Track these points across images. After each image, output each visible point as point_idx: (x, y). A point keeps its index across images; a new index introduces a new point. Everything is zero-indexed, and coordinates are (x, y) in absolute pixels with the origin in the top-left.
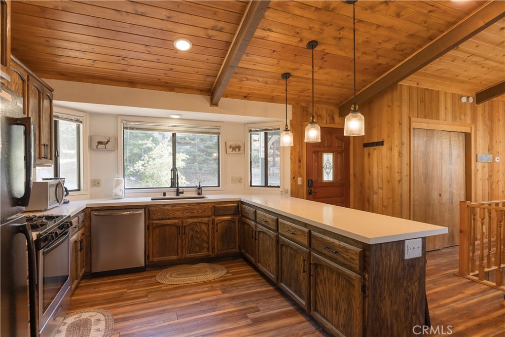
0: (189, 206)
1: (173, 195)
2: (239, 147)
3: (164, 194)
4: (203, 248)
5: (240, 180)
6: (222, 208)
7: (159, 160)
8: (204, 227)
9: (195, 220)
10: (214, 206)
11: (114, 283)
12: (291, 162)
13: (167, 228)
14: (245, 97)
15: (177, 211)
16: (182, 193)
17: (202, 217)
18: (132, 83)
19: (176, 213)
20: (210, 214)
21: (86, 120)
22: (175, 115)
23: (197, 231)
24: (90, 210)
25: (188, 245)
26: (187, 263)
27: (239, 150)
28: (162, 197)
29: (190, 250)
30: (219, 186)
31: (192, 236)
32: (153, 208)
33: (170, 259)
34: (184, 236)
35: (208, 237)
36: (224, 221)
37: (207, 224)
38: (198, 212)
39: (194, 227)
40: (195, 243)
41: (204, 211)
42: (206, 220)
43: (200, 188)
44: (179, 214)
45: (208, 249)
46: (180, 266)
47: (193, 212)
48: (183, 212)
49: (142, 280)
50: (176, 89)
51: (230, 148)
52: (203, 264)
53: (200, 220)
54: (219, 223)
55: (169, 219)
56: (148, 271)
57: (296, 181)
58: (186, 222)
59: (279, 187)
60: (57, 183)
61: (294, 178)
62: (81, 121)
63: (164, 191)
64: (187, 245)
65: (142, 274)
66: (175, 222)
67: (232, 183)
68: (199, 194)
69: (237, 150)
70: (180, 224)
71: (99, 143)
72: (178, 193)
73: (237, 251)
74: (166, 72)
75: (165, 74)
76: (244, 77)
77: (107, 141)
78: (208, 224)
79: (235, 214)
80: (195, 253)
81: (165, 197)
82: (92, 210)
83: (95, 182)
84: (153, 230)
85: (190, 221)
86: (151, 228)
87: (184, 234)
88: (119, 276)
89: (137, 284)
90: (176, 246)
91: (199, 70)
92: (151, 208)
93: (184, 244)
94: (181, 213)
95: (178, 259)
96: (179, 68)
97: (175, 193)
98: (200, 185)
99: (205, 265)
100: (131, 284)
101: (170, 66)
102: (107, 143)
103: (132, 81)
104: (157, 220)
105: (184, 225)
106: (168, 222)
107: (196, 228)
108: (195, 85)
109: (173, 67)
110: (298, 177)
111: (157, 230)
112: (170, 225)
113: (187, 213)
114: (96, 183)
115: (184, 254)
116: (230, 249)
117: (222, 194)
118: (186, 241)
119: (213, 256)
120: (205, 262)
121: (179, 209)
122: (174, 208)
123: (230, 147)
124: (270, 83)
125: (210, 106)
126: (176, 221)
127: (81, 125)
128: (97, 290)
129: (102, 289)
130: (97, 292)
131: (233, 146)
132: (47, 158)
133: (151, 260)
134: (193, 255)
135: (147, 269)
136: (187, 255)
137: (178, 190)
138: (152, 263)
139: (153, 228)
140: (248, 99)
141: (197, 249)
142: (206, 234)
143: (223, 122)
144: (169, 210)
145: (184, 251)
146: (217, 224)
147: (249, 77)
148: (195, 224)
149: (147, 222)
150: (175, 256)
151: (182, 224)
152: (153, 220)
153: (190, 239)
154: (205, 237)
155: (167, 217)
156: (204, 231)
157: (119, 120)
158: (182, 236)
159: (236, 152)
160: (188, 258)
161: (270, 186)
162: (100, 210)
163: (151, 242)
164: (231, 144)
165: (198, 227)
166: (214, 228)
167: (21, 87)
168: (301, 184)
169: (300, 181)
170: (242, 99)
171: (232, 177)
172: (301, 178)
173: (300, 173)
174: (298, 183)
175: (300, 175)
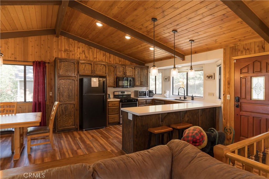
2: (212, 76)
3: (180, 98)
16: (186, 98)
21: (163, 72)
22: (179, 66)
24: (154, 100)
27: (212, 78)
28: (179, 99)
30: (203, 97)
51: (207, 77)
57: (226, 97)
61: (224, 95)
63: (180, 97)
67: (208, 96)
68: (192, 99)
69: (211, 78)
81: (180, 99)
97: (184, 98)
98: (192, 96)
110: (227, 94)
125: (182, 61)
131: (208, 76)
132: (143, 85)
140: (197, 53)
157: (170, 70)
164: (207, 75)
167: (132, 70)
168: (229, 99)
169: (228, 97)
170: (194, 54)
171: (209, 93)
172: (229, 95)
173: (229, 92)
174: (228, 99)
175: (229, 93)
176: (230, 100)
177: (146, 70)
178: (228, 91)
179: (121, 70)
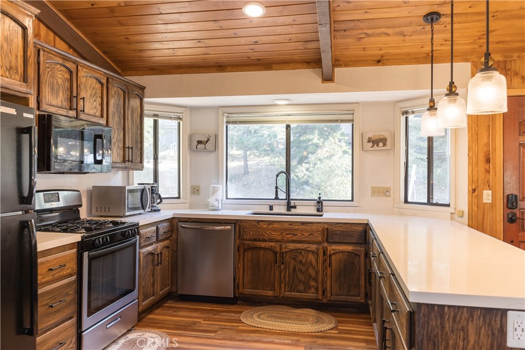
0: (291, 225)
1: (283, 210)
2: (384, 141)
3: (271, 208)
4: (310, 287)
5: (386, 192)
6: (339, 232)
7: (327, 161)
8: (311, 257)
9: (299, 246)
10: (327, 229)
11: (196, 310)
12: (469, 162)
13: (262, 252)
14: (379, 61)
15: (274, 231)
16: (295, 207)
17: (308, 242)
18: (221, 66)
19: (272, 233)
20: (320, 239)
21: (186, 116)
22: (280, 100)
23: (301, 262)
24: (177, 220)
25: (289, 279)
26: (288, 305)
27: (385, 145)
28: (268, 211)
29: (291, 287)
30: (352, 200)
31: (294, 267)
32: (245, 224)
33: (265, 294)
34: (282, 267)
35: (317, 273)
36: (342, 252)
37: (315, 253)
38: (303, 235)
39: (296, 256)
40: (298, 278)
41: (312, 234)
42: (313, 247)
43: (320, 202)
44: (276, 235)
45: (317, 289)
46: (279, 306)
47: (296, 235)
48: (282, 233)
49: (225, 314)
50: (274, 66)
51: (369, 142)
52: (309, 310)
53: (305, 246)
54: (333, 254)
55: (264, 240)
56: (239, 305)
57: (479, 197)
58: (286, 248)
59: (448, 205)
60: (143, 188)
61: (474, 191)
62: (181, 118)
63: (271, 204)
64: (287, 280)
65: (230, 307)
66: (271, 246)
67: (372, 196)
68: (318, 210)
69: (381, 144)
70: (278, 249)
71: (199, 142)
72: (289, 207)
73: (363, 301)
74: (252, 47)
75: (252, 49)
76: (361, 34)
77: (206, 139)
78: (317, 254)
79: (361, 244)
80: (298, 292)
81: (272, 212)
82: (180, 221)
83: (194, 189)
84: (244, 253)
85: (292, 246)
86: (241, 250)
87: (283, 263)
88: (206, 304)
89: (216, 317)
90: (272, 277)
91: (290, 36)
92: (242, 224)
93: (282, 277)
94: (279, 233)
95: (275, 296)
96: (264, 39)
97: (286, 207)
98: (320, 198)
99: (312, 312)
100: (211, 315)
101: (254, 39)
102: (207, 141)
103: (220, 65)
104: (249, 240)
105: (284, 251)
106: (263, 244)
107: (300, 258)
108: (296, 57)
109: (256, 39)
110: (483, 189)
111: (249, 254)
112: (265, 249)
113: (287, 234)
114: (196, 190)
115: (283, 290)
116: (351, 296)
117: (355, 212)
118: (285, 273)
119: (325, 301)
120: (313, 309)
121: (278, 228)
122: (271, 226)
123: (369, 140)
124: (409, 34)
125: (322, 82)
126: (273, 244)
127: (181, 123)
128: (175, 313)
129: (181, 313)
130: (174, 316)
131: (373, 139)
132: (132, 161)
133: (241, 292)
134: (295, 294)
135: (238, 302)
136: (286, 293)
137: (289, 203)
138: (242, 296)
139: (244, 250)
140: (384, 65)
141: (301, 287)
142: (314, 267)
143: (358, 103)
144: (264, 228)
145: (283, 286)
146: (330, 256)
147: (369, 32)
148: (299, 251)
149: (238, 241)
150: (271, 292)
151: (281, 249)
152: (244, 240)
153: (291, 271)
154: (312, 272)
155: (261, 238)
156: (311, 263)
157: (220, 113)
158: (280, 266)
159: (378, 148)
160: (288, 298)
161: (437, 204)
162: (187, 222)
163: (242, 268)
164: (370, 136)
165: (303, 256)
166: (325, 261)
167: (99, 91)
168: (490, 202)
169: (487, 196)
170: (372, 65)
171: (372, 188)
172: (490, 192)
173: (488, 182)
174: (485, 201)
175: (489, 186)
176: (493, 205)
177: (138, 101)
178: (486, 181)
179: (60, 81)
